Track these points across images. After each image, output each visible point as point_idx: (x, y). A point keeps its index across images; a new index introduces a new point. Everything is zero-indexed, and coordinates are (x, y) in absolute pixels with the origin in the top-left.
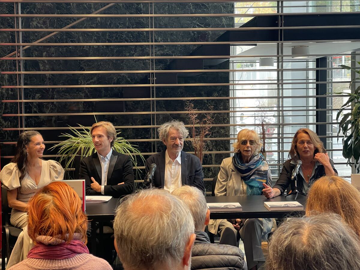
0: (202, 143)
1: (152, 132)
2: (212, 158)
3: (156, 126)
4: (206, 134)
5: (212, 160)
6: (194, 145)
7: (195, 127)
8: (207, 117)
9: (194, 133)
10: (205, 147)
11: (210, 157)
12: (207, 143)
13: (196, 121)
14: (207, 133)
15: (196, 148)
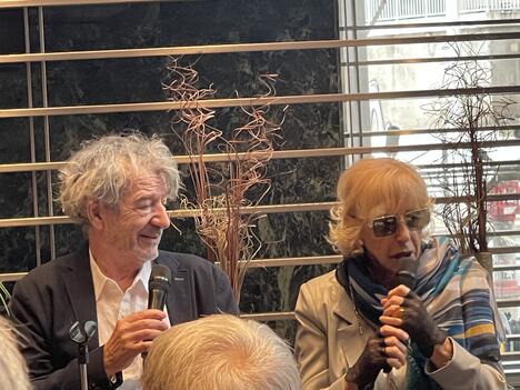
0: (236, 223)
1: (36, 198)
2: (277, 292)
3: (48, 164)
4: (249, 184)
5: (278, 302)
6: (206, 231)
7: (207, 164)
8: (252, 118)
9: (203, 185)
10: (250, 237)
11: (271, 289)
12: (256, 222)
13: (209, 138)
14: (255, 179)
15: (214, 244)
